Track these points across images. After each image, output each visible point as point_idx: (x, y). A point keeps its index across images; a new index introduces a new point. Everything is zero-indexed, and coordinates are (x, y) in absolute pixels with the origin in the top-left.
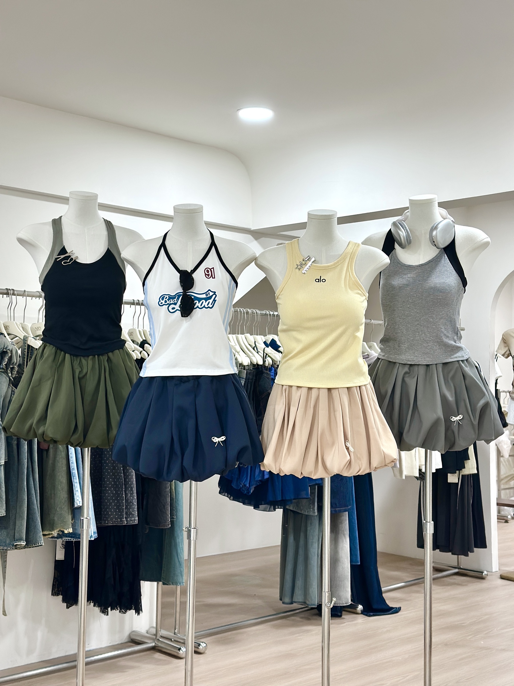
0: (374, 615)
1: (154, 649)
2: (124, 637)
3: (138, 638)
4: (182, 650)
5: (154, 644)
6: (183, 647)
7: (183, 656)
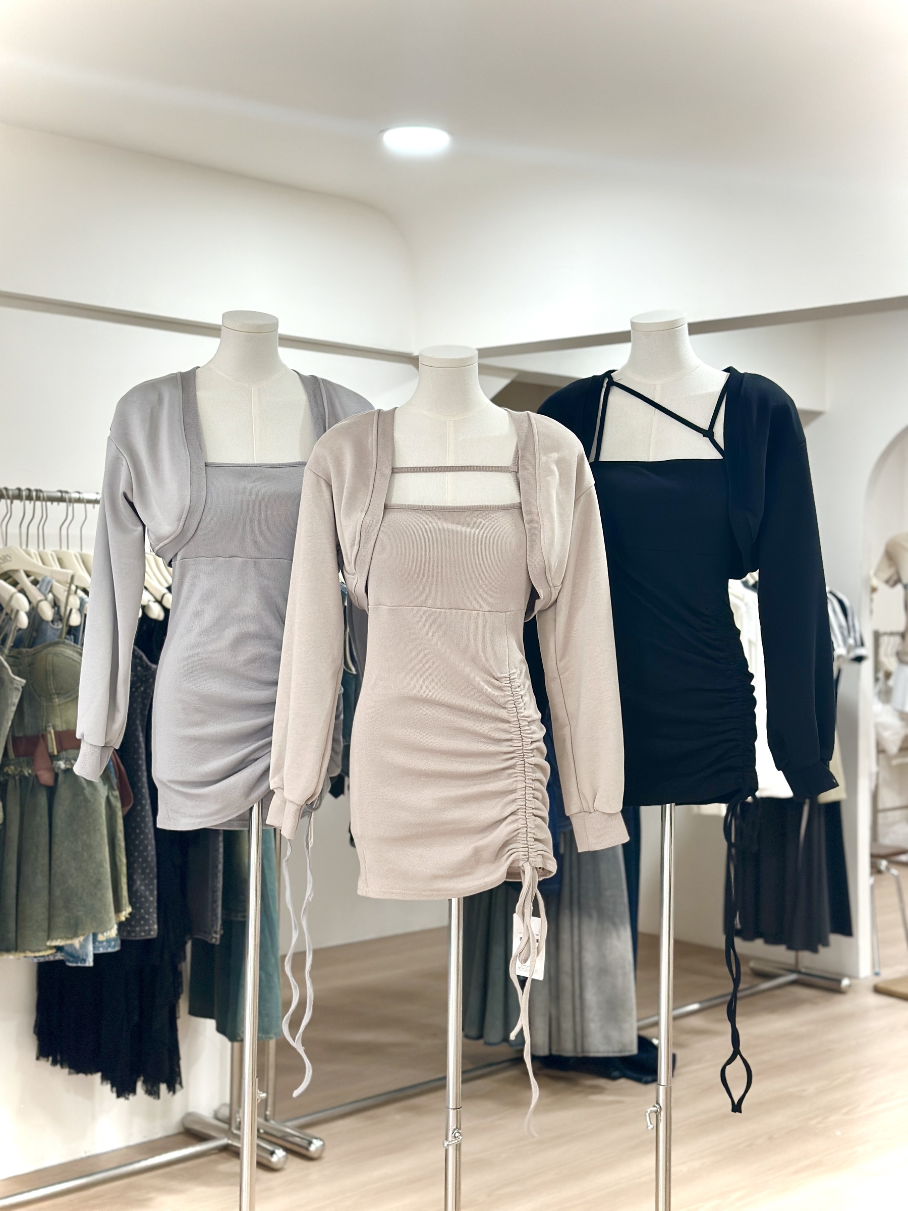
1: (226, 1150)
2: (173, 1125)
3: (196, 1127)
4: (277, 1155)
5: (224, 1141)
6: (278, 1149)
7: (279, 1166)
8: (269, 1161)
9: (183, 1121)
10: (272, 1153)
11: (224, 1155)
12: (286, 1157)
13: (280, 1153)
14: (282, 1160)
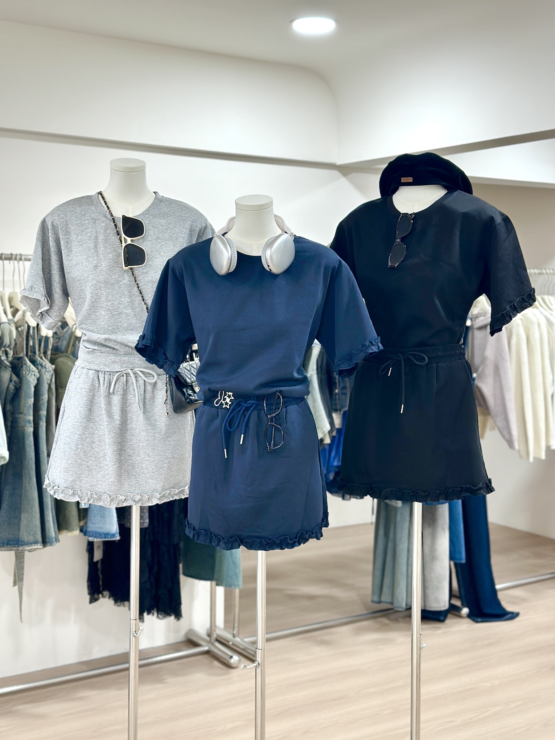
0: (482, 622)
1: (208, 652)
2: (180, 636)
3: (195, 639)
4: (234, 658)
5: (206, 648)
6: (235, 655)
7: (234, 666)
8: (229, 662)
9: (186, 635)
10: (231, 657)
11: (206, 656)
12: (240, 660)
13: (236, 658)
14: (236, 662)
